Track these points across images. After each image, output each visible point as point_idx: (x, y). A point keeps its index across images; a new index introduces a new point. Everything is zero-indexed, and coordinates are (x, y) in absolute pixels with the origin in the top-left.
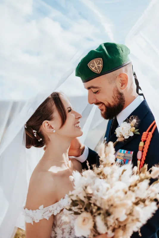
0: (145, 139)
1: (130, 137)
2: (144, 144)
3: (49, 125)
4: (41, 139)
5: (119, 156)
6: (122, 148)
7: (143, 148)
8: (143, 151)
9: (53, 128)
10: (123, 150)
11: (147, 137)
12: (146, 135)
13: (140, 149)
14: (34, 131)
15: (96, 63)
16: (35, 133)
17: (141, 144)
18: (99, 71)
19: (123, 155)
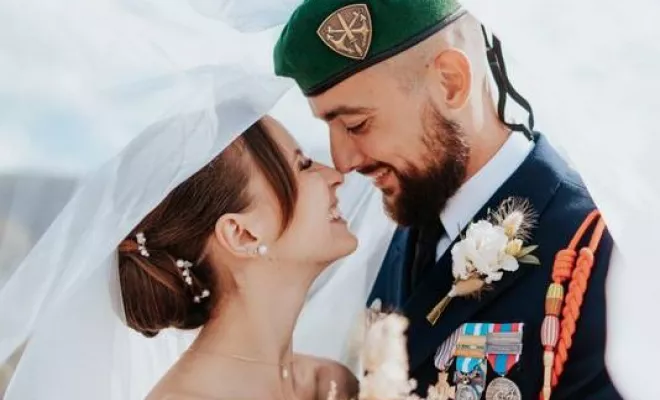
0: (566, 273)
1: (506, 274)
2: (566, 291)
3: (238, 229)
4: (206, 293)
5: (465, 347)
6: (475, 318)
7: (563, 304)
8: (561, 318)
9: (255, 239)
10: (478, 326)
11: (574, 266)
12: (571, 259)
13: (552, 307)
14: (180, 263)
15: (348, 24)
16: (183, 269)
17: (555, 291)
18: (359, 50)
19: (482, 341)
